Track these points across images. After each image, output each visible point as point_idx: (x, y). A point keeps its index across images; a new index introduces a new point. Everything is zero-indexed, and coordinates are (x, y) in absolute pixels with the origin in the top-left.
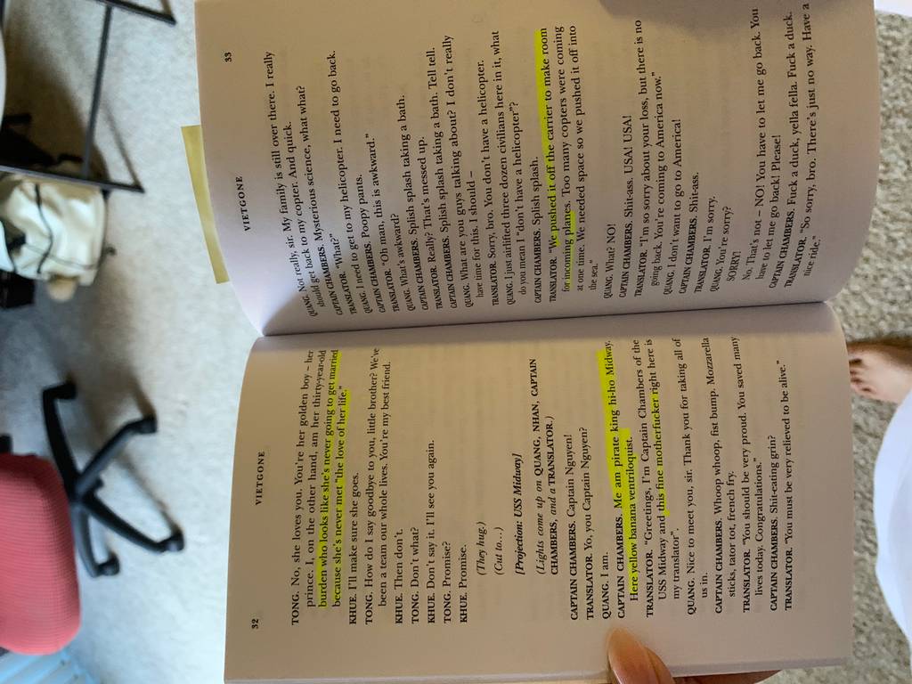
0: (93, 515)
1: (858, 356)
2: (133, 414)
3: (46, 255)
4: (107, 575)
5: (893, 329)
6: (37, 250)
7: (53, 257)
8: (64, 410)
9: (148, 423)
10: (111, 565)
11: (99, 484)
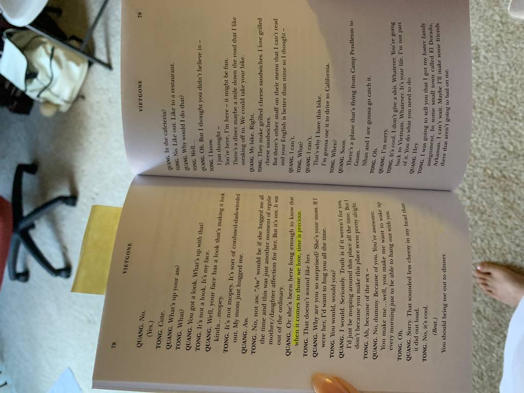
0: (24, 243)
1: (490, 270)
2: (66, 192)
3: (46, 88)
4: (20, 281)
5: (514, 261)
6: (41, 83)
7: (49, 90)
8: (27, 178)
9: (72, 200)
10: (24, 276)
11: (33, 226)
